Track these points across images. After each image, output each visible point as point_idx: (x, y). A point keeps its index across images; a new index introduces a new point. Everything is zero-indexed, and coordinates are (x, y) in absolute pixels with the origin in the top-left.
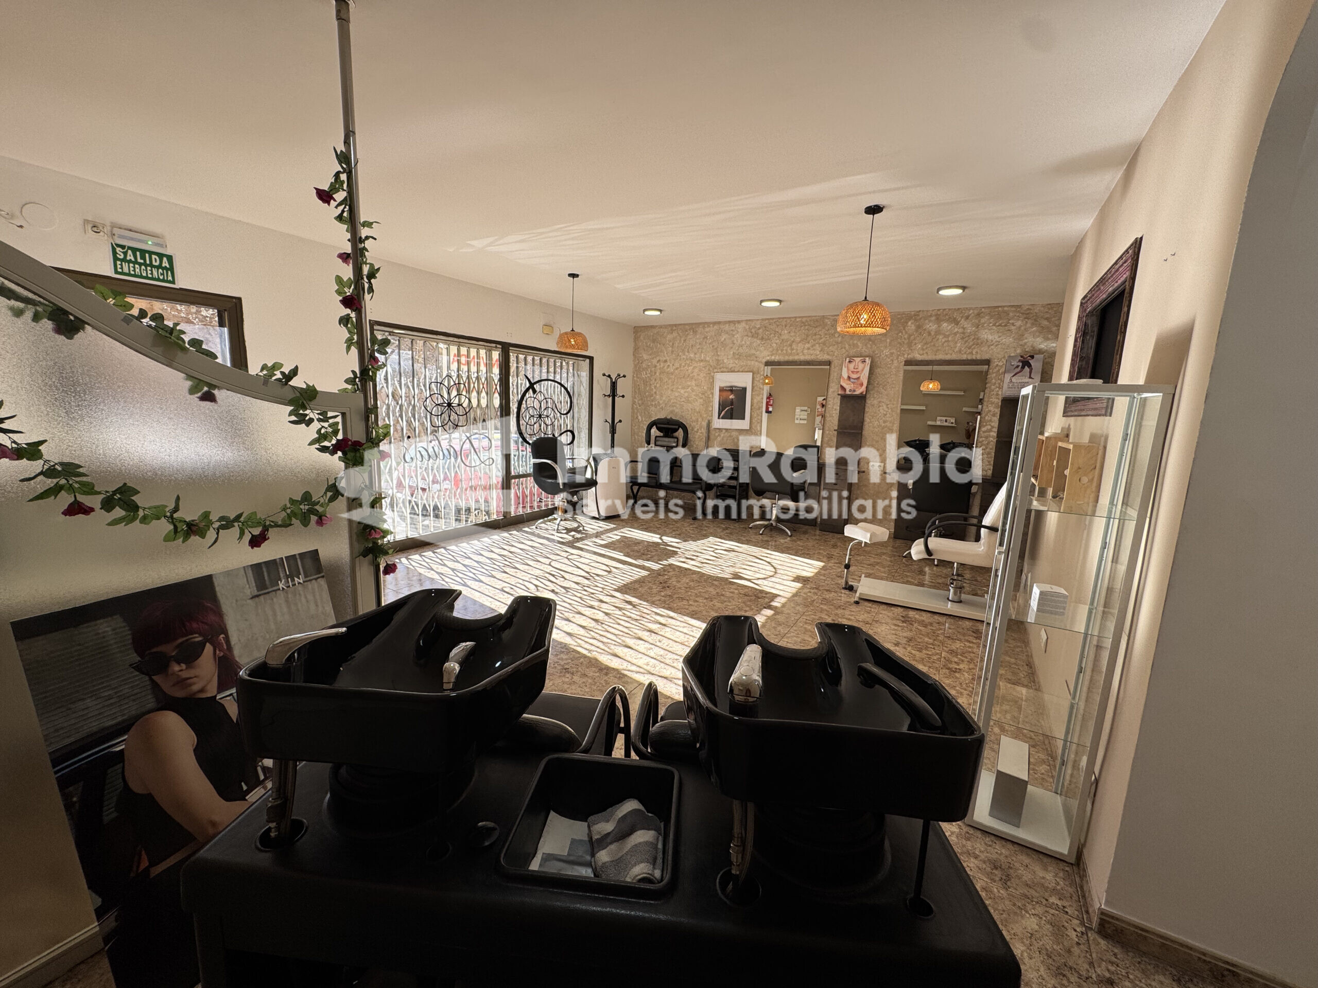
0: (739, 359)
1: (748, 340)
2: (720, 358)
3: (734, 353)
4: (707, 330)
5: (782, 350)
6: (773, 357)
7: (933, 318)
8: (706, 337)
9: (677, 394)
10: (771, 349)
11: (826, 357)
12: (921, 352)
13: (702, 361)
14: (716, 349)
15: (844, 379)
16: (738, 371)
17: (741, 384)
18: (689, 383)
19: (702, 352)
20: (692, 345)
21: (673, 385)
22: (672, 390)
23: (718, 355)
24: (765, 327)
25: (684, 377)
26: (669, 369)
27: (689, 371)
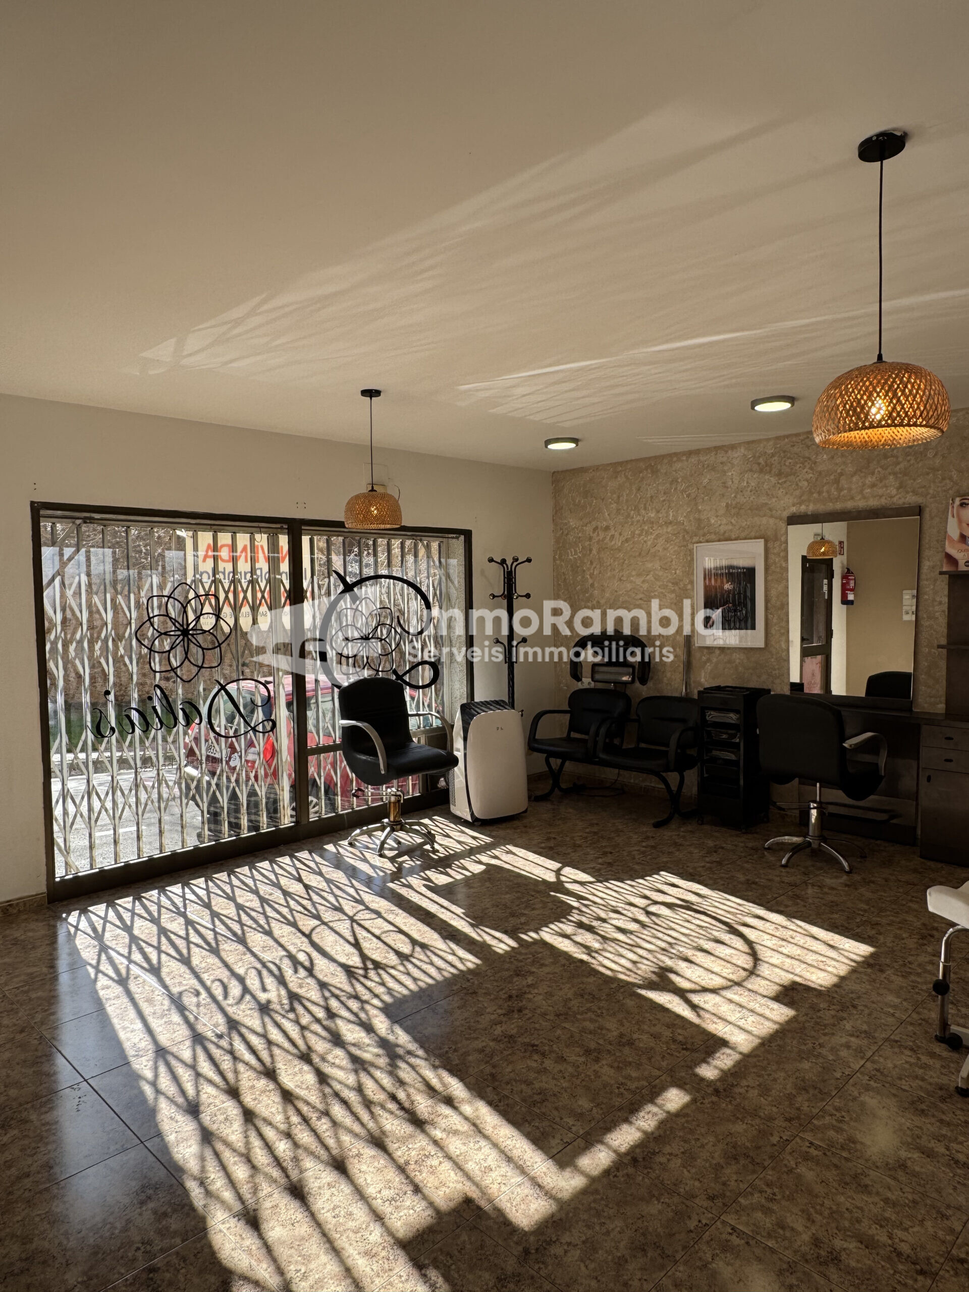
0: (738, 514)
1: (753, 479)
2: (703, 517)
3: (727, 505)
4: (678, 465)
5: (820, 493)
6: (803, 508)
8: (675, 481)
9: (629, 586)
10: (798, 492)
11: (911, 499)
13: (671, 523)
14: (695, 499)
15: (952, 540)
16: (736, 539)
17: (742, 562)
18: (649, 565)
19: (669, 507)
20: (652, 497)
21: (622, 570)
22: (620, 580)
23: (700, 511)
24: (784, 452)
25: (640, 554)
26: (613, 543)
27: (649, 543)
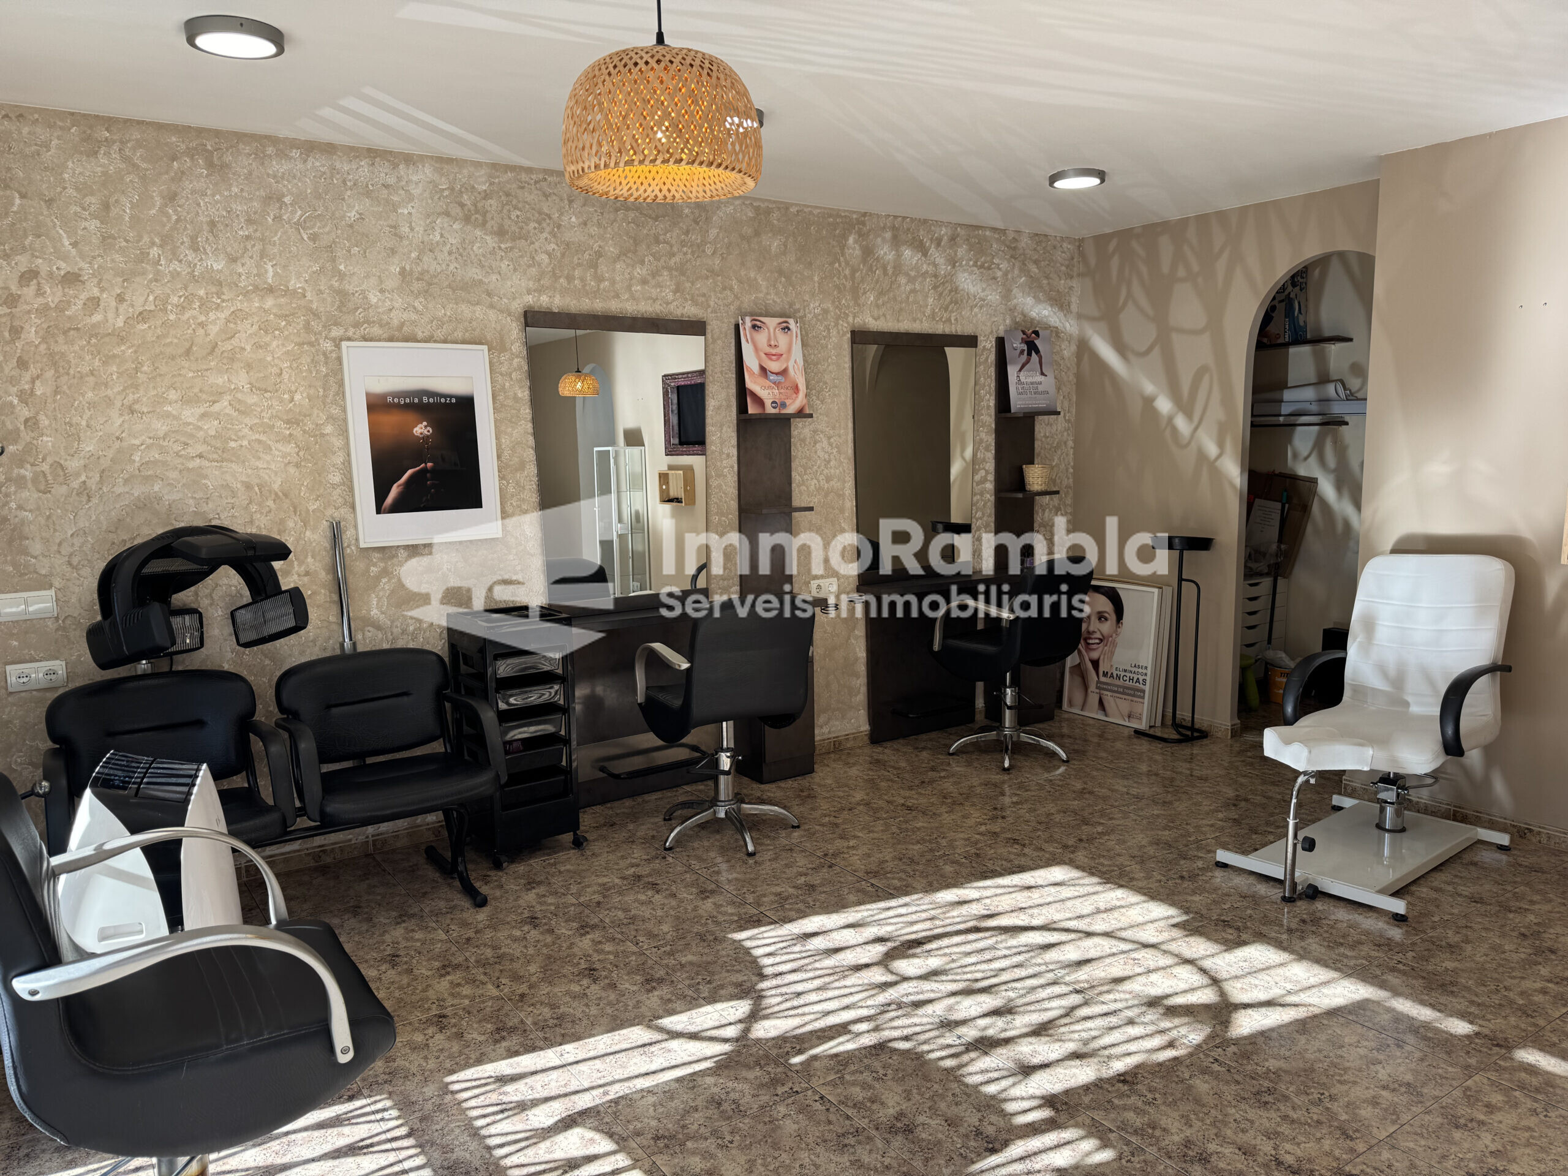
0: (426, 293)
1: (453, 233)
2: (350, 288)
3: (403, 271)
4: (278, 167)
5: (570, 278)
6: (545, 298)
7: (888, 235)
8: (274, 198)
9: (161, 427)
10: (534, 271)
11: (690, 311)
12: (876, 313)
13: (271, 290)
14: (330, 248)
15: (751, 373)
16: (427, 340)
18: (220, 380)
19: (263, 255)
20: (212, 224)
21: (136, 387)
22: (132, 412)
23: (342, 276)
24: (508, 195)
25: (188, 352)
26: (97, 318)
27: (214, 329)
